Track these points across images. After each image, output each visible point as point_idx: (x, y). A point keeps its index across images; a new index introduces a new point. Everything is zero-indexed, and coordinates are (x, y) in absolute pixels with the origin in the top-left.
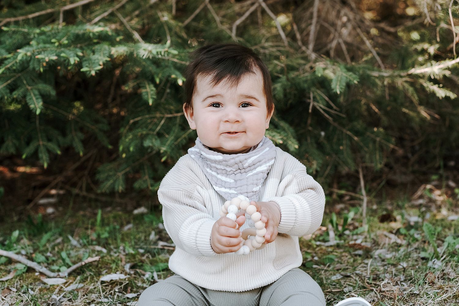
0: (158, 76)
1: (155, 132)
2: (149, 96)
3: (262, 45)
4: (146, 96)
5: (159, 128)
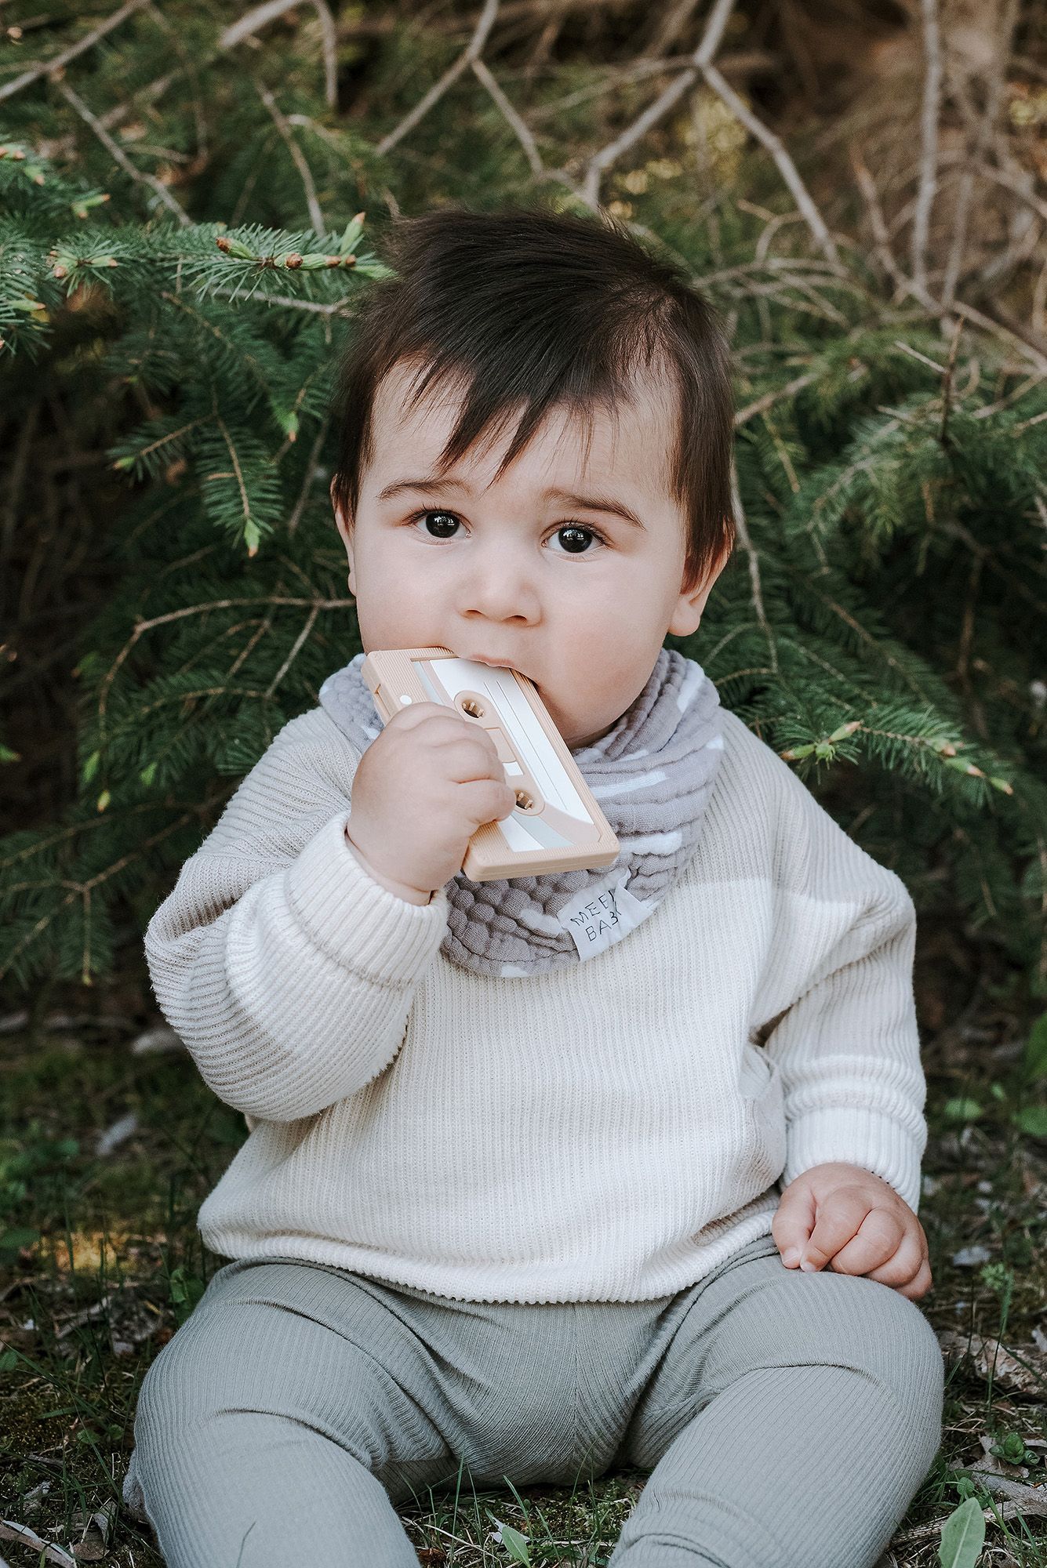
1: (270, 692)
2: (246, 506)
3: (756, 265)
4: (230, 505)
5: (285, 668)
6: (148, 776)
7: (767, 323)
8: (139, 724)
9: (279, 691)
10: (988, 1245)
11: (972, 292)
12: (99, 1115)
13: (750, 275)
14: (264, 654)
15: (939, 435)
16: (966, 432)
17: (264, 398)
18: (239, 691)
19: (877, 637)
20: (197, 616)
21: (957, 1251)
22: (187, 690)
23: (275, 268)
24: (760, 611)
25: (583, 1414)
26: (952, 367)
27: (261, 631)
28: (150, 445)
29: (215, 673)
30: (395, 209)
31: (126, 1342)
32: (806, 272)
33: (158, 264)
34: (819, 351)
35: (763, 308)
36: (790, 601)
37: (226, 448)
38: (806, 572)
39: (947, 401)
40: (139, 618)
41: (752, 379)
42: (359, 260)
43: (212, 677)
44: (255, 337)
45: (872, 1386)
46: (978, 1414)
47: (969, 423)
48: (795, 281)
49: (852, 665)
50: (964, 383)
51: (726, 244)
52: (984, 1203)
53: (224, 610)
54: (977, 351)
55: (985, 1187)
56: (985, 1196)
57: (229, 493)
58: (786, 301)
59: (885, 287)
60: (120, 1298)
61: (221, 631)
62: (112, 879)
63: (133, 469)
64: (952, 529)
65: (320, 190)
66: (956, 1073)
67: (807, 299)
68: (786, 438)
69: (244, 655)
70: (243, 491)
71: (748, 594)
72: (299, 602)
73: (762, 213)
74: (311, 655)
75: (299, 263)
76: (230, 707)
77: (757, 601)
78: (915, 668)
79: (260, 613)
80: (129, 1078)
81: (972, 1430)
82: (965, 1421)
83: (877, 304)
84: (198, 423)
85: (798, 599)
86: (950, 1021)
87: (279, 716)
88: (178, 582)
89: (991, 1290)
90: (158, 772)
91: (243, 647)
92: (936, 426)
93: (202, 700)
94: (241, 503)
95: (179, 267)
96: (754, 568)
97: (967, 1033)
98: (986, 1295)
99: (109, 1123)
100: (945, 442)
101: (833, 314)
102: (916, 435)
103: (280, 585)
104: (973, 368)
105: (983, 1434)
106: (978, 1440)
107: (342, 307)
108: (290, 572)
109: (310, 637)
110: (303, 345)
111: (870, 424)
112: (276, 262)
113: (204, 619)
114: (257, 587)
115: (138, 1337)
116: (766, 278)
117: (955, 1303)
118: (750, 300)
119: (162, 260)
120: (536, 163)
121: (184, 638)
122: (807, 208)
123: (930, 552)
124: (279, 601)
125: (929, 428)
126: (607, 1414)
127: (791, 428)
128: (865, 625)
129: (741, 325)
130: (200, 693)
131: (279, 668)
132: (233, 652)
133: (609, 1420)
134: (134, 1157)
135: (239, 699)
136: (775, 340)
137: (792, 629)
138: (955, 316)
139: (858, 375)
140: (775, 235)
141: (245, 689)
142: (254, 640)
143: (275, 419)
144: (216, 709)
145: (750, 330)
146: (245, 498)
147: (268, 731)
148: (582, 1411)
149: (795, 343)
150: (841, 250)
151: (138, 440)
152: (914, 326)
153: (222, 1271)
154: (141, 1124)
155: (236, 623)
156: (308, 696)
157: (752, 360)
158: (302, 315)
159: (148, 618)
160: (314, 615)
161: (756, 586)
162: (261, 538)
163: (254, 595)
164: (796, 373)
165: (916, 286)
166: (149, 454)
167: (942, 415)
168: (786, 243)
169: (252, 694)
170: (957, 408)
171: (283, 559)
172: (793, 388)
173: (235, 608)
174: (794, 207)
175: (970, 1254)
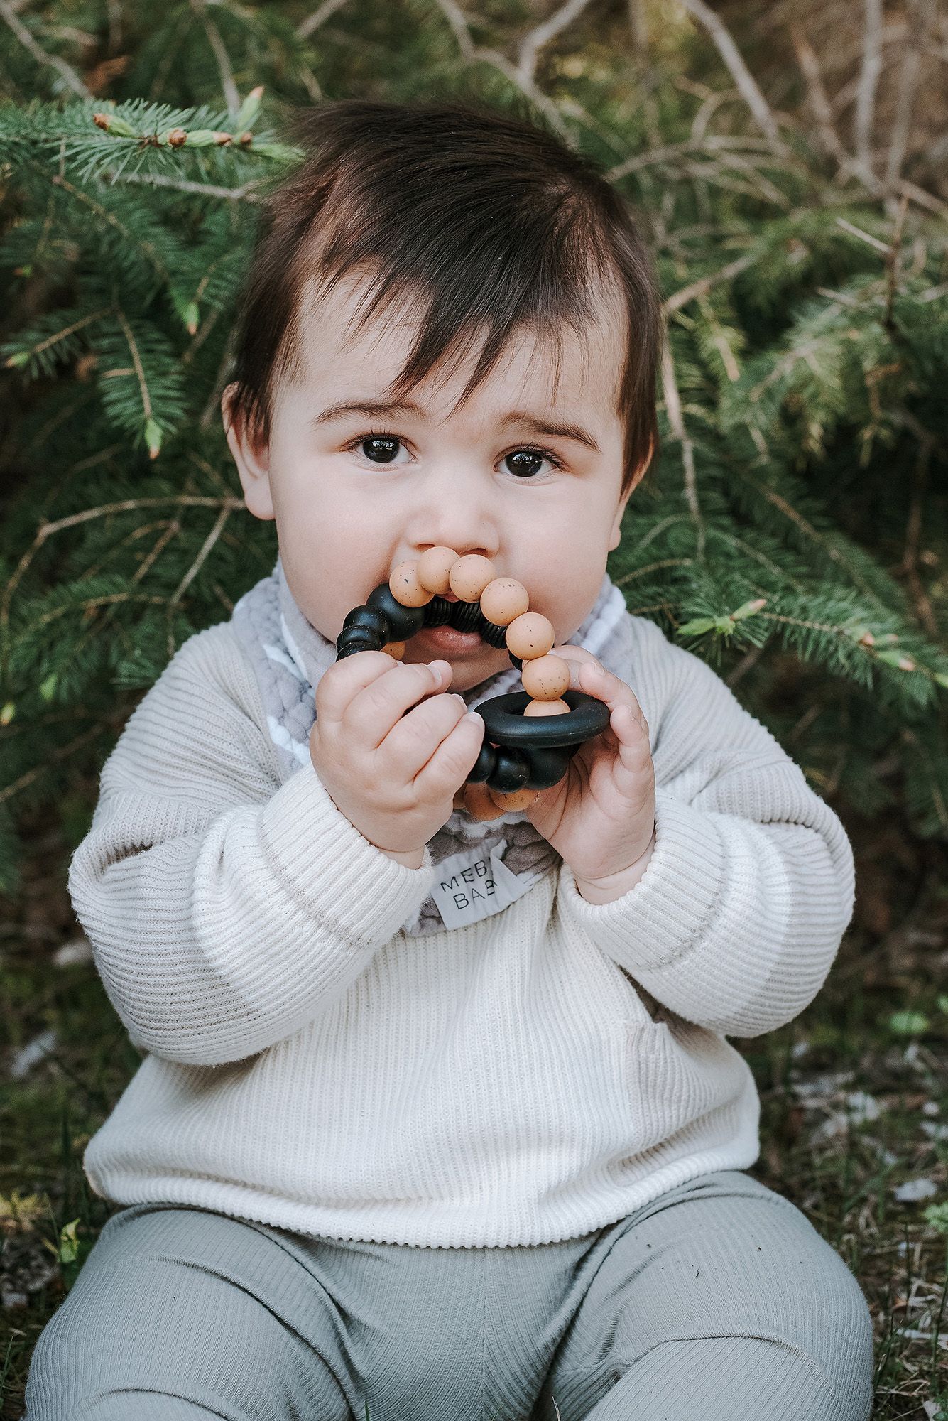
0: (191, 296)
1: (175, 599)
2: (147, 406)
3: (693, 145)
4: (130, 403)
5: (193, 572)
6: (47, 689)
7: (706, 205)
8: (39, 634)
9: (186, 598)
10: (933, 1177)
11: (918, 172)
12: (16, 1033)
13: (688, 155)
14: (171, 558)
15: (883, 317)
16: (913, 315)
17: (164, 289)
18: (143, 597)
19: (818, 528)
20: (102, 518)
21: (900, 1184)
22: (87, 598)
23: (159, 146)
24: (693, 504)
25: (492, 1368)
26: (897, 246)
27: (168, 535)
28: (44, 340)
29: (119, 579)
30: (316, 92)
31: (19, 1292)
32: (745, 152)
33: (40, 145)
34: (757, 232)
35: (701, 190)
36: (726, 493)
37: (126, 343)
38: (745, 461)
39: (892, 283)
40: (43, 520)
41: (689, 263)
42: (255, 139)
43: (114, 584)
44: (153, 224)
45: (792, 1357)
46: (922, 1374)
47: (916, 307)
48: (735, 162)
49: (789, 558)
50: (908, 265)
51: (664, 123)
52: (930, 1128)
53: (130, 512)
54: (923, 232)
55: (931, 1108)
56: (932, 1119)
57: (129, 390)
58: (724, 182)
59: (827, 168)
60: (17, 1242)
61: (127, 533)
62: (20, 792)
63: (28, 366)
64: (898, 418)
65: (237, 71)
66: (902, 981)
67: (744, 178)
68: (725, 322)
69: (151, 558)
70: (144, 388)
71: (681, 485)
72: (209, 502)
73: (700, 90)
74: (221, 558)
75: (182, 141)
76: (135, 613)
77: (690, 494)
78: (859, 560)
79: (168, 514)
80: (49, 994)
81: (915, 1393)
82: (908, 1382)
83: (821, 185)
84: (97, 316)
85: (736, 490)
86: (896, 924)
87: (183, 623)
88: (85, 483)
89: (935, 1229)
90: (59, 683)
91: (148, 551)
92: (880, 308)
93: (104, 608)
94: (141, 402)
95: (63, 148)
96: (688, 459)
97: (914, 937)
98: (930, 1234)
99: (26, 1041)
100: (890, 326)
101: (771, 193)
102: (858, 319)
103: (190, 485)
104: (918, 250)
105: (926, 1398)
106: (921, 1404)
107: (249, 192)
108: (199, 471)
109: (221, 539)
110: (208, 232)
111: (812, 307)
112: (160, 140)
113: (109, 522)
114: (165, 486)
115: (31, 1287)
116: (703, 158)
117: (898, 1243)
118: (688, 181)
119: (46, 141)
120: (465, 43)
121: (89, 543)
122: (747, 87)
123: (876, 441)
124: (188, 500)
125: (872, 312)
126: (516, 1368)
127: (728, 313)
128: (806, 515)
129: (678, 208)
130: (101, 600)
131: (185, 571)
132: (139, 556)
133: (519, 1374)
134: (50, 1079)
135: (144, 606)
136: (714, 221)
137: (726, 521)
138: (899, 197)
139: (797, 257)
140: (714, 114)
141: (150, 594)
142: (162, 543)
143: (173, 311)
144: (119, 616)
145: (688, 211)
146: (146, 397)
147: (171, 640)
148: (490, 1364)
149: (735, 225)
150: (783, 130)
151: (32, 336)
152: (858, 207)
153: (115, 1218)
154: (60, 1042)
155: (143, 524)
156: (217, 602)
157: (687, 244)
158: (207, 201)
159: (52, 519)
160: (225, 515)
161: (690, 476)
162: (163, 438)
163: (161, 495)
164: (733, 255)
165: (860, 167)
166: (44, 351)
167: (886, 297)
168: (725, 121)
169: (157, 600)
170: (903, 290)
171: (193, 457)
172: (730, 271)
173: (144, 509)
174: (733, 85)
175: (915, 1189)
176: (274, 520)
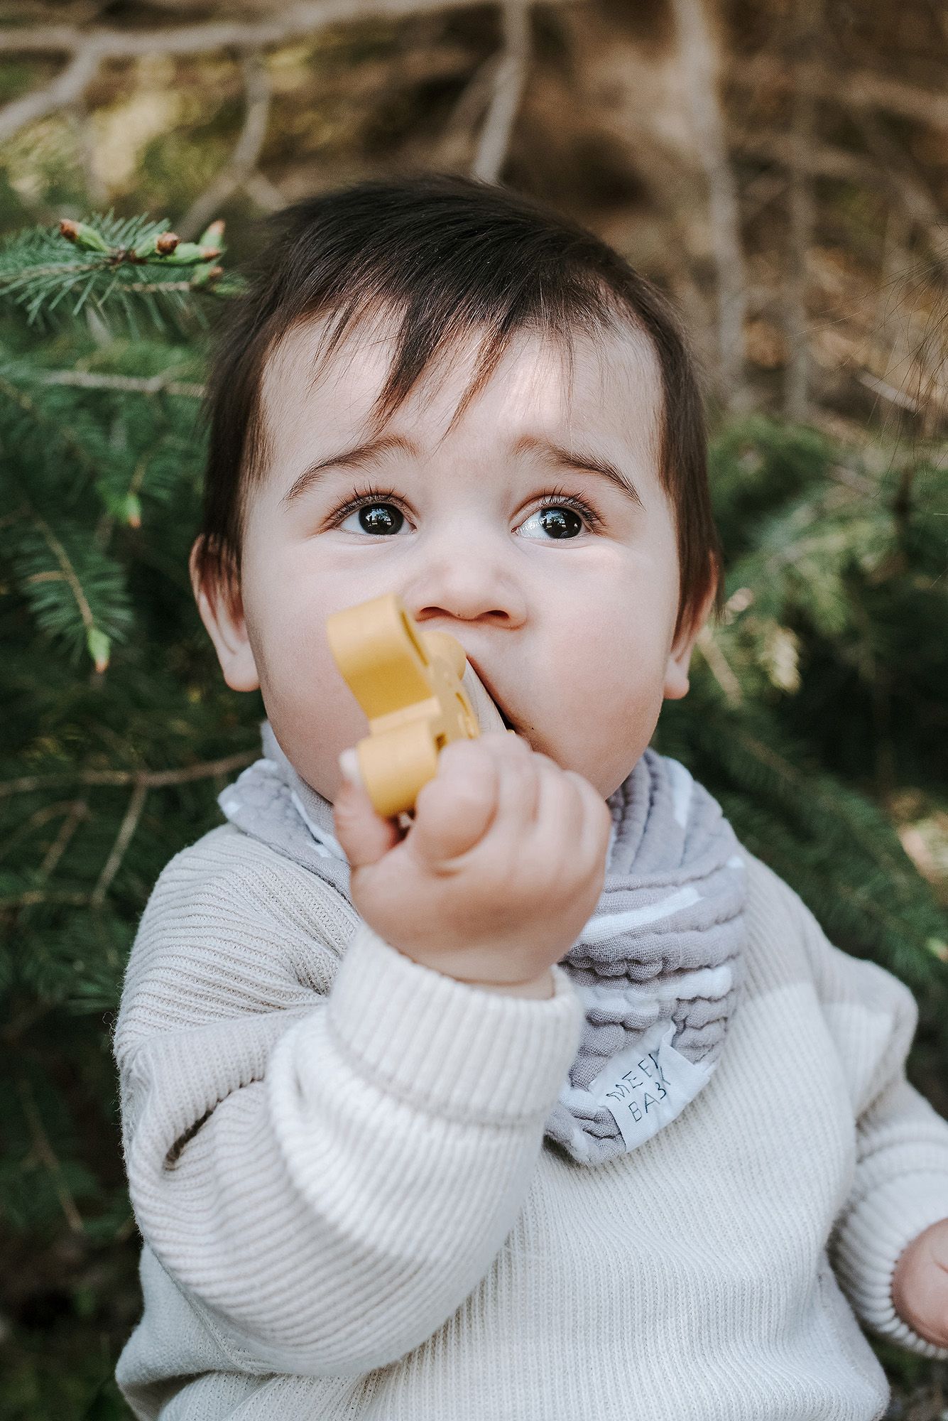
1: (99, 896)
2: (84, 612)
5: (114, 863)
9: (112, 894)
14: (82, 847)
18: (61, 895)
23: (138, 260)
27: (74, 820)
29: (28, 874)
43: (24, 880)
61: (25, 820)
69: (57, 849)
70: (78, 593)
72: (122, 777)
76: (52, 917)
79: (72, 793)
91: (52, 839)
93: (15, 911)
94: (78, 609)
103: (98, 756)
112: (139, 253)
124: (95, 776)
130: (10, 901)
132: (42, 846)
135: (63, 907)
141: (68, 892)
142: (66, 831)
146: (82, 603)
155: (43, 808)
160: (141, 794)
169: (76, 898)
173: (42, 789)
176: (259, 688)
